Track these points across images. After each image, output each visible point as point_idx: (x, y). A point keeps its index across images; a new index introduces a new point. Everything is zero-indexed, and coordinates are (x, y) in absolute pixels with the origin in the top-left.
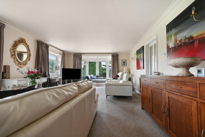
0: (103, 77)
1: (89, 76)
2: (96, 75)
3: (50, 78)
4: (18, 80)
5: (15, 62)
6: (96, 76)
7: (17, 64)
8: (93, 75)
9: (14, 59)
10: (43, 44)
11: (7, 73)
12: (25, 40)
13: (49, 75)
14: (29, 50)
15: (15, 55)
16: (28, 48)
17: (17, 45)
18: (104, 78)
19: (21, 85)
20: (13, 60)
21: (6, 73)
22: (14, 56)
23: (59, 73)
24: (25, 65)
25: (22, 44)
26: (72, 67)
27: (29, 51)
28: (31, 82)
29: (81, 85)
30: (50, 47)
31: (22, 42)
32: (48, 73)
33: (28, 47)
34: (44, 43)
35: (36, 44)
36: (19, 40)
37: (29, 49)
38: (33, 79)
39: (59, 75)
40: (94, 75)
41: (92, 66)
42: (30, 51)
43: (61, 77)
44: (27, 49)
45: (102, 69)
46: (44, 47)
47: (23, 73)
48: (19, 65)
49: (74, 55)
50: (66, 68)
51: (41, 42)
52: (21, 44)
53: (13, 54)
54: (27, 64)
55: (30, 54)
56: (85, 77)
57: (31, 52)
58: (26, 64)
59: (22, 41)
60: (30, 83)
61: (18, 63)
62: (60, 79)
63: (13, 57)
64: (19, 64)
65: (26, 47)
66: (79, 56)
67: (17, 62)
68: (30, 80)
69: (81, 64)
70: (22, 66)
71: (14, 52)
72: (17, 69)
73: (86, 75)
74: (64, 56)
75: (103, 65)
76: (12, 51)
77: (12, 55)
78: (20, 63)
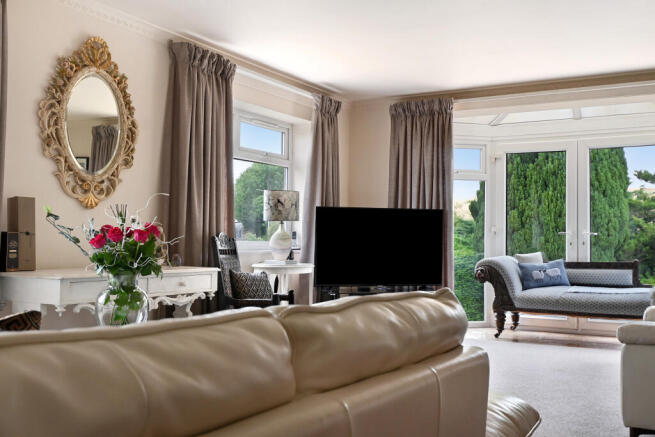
0: (627, 275)
1: (510, 264)
2: (571, 256)
3: (243, 270)
4: (62, 280)
5: (58, 176)
6: (569, 265)
7: (69, 189)
8: (539, 255)
9: (57, 161)
10: (202, 59)
11: (23, 238)
12: (104, 46)
13: (233, 252)
14: (128, 103)
15: (59, 140)
16: (123, 90)
17: (69, 79)
18: (637, 284)
19: (77, 310)
20: (48, 166)
21: (16, 237)
22: (55, 145)
23: (300, 242)
24: (108, 194)
25: (94, 69)
26: (381, 200)
27: (126, 111)
28: (113, 292)
29: (330, 329)
30: (239, 71)
31: (94, 62)
32: (231, 240)
33: (119, 85)
34: (205, 52)
35: (166, 63)
36: (78, 53)
37: (126, 96)
38: (123, 278)
39: (298, 256)
40: (549, 258)
41: (546, 186)
42: (131, 110)
43: (309, 269)
44: (117, 99)
45: (632, 206)
46: (204, 79)
47: (76, 241)
48: (79, 194)
49: (394, 108)
50: (343, 203)
51: (189, 45)
52: (86, 71)
53: (48, 131)
54: (119, 188)
55: (133, 124)
56: (477, 269)
57: (137, 116)
58: (113, 185)
59: (91, 56)
60: (107, 300)
61: (72, 183)
62: (304, 277)
63: (51, 151)
64: (79, 190)
65: (110, 85)
66: (432, 114)
67: (67, 177)
68: (112, 278)
69: (442, 174)
70: (91, 197)
71: (56, 123)
72: (49, 215)
73: (488, 257)
74: (333, 121)
75: (640, 176)
76: (47, 115)
77: (47, 141)
78: (83, 181)
